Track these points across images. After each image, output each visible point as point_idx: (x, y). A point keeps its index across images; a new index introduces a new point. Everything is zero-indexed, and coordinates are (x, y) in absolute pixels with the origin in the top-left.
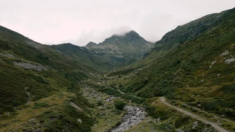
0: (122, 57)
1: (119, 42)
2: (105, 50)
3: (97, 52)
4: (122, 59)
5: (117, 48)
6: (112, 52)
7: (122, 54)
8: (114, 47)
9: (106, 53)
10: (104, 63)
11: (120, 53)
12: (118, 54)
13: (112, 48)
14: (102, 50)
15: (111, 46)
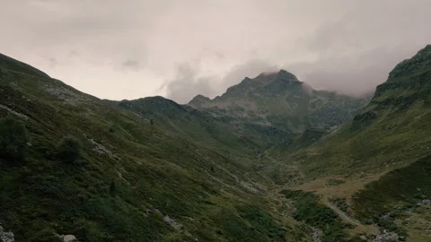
0: (268, 124)
1: (258, 95)
2: (231, 111)
3: (215, 115)
4: (271, 128)
5: (253, 106)
6: (245, 115)
7: (269, 119)
8: (246, 105)
9: (233, 116)
10: (240, 140)
11: (263, 116)
12: (260, 119)
13: (242, 106)
14: (224, 111)
15: (241, 103)
